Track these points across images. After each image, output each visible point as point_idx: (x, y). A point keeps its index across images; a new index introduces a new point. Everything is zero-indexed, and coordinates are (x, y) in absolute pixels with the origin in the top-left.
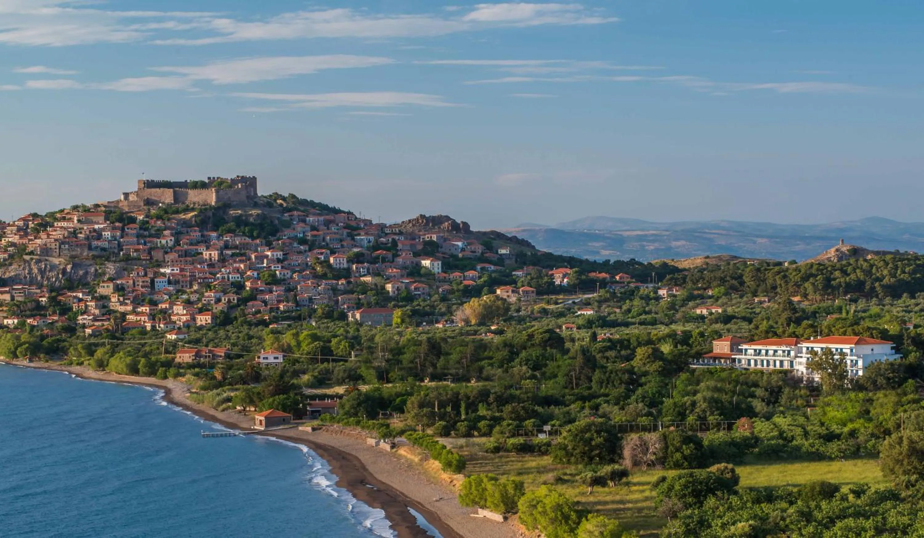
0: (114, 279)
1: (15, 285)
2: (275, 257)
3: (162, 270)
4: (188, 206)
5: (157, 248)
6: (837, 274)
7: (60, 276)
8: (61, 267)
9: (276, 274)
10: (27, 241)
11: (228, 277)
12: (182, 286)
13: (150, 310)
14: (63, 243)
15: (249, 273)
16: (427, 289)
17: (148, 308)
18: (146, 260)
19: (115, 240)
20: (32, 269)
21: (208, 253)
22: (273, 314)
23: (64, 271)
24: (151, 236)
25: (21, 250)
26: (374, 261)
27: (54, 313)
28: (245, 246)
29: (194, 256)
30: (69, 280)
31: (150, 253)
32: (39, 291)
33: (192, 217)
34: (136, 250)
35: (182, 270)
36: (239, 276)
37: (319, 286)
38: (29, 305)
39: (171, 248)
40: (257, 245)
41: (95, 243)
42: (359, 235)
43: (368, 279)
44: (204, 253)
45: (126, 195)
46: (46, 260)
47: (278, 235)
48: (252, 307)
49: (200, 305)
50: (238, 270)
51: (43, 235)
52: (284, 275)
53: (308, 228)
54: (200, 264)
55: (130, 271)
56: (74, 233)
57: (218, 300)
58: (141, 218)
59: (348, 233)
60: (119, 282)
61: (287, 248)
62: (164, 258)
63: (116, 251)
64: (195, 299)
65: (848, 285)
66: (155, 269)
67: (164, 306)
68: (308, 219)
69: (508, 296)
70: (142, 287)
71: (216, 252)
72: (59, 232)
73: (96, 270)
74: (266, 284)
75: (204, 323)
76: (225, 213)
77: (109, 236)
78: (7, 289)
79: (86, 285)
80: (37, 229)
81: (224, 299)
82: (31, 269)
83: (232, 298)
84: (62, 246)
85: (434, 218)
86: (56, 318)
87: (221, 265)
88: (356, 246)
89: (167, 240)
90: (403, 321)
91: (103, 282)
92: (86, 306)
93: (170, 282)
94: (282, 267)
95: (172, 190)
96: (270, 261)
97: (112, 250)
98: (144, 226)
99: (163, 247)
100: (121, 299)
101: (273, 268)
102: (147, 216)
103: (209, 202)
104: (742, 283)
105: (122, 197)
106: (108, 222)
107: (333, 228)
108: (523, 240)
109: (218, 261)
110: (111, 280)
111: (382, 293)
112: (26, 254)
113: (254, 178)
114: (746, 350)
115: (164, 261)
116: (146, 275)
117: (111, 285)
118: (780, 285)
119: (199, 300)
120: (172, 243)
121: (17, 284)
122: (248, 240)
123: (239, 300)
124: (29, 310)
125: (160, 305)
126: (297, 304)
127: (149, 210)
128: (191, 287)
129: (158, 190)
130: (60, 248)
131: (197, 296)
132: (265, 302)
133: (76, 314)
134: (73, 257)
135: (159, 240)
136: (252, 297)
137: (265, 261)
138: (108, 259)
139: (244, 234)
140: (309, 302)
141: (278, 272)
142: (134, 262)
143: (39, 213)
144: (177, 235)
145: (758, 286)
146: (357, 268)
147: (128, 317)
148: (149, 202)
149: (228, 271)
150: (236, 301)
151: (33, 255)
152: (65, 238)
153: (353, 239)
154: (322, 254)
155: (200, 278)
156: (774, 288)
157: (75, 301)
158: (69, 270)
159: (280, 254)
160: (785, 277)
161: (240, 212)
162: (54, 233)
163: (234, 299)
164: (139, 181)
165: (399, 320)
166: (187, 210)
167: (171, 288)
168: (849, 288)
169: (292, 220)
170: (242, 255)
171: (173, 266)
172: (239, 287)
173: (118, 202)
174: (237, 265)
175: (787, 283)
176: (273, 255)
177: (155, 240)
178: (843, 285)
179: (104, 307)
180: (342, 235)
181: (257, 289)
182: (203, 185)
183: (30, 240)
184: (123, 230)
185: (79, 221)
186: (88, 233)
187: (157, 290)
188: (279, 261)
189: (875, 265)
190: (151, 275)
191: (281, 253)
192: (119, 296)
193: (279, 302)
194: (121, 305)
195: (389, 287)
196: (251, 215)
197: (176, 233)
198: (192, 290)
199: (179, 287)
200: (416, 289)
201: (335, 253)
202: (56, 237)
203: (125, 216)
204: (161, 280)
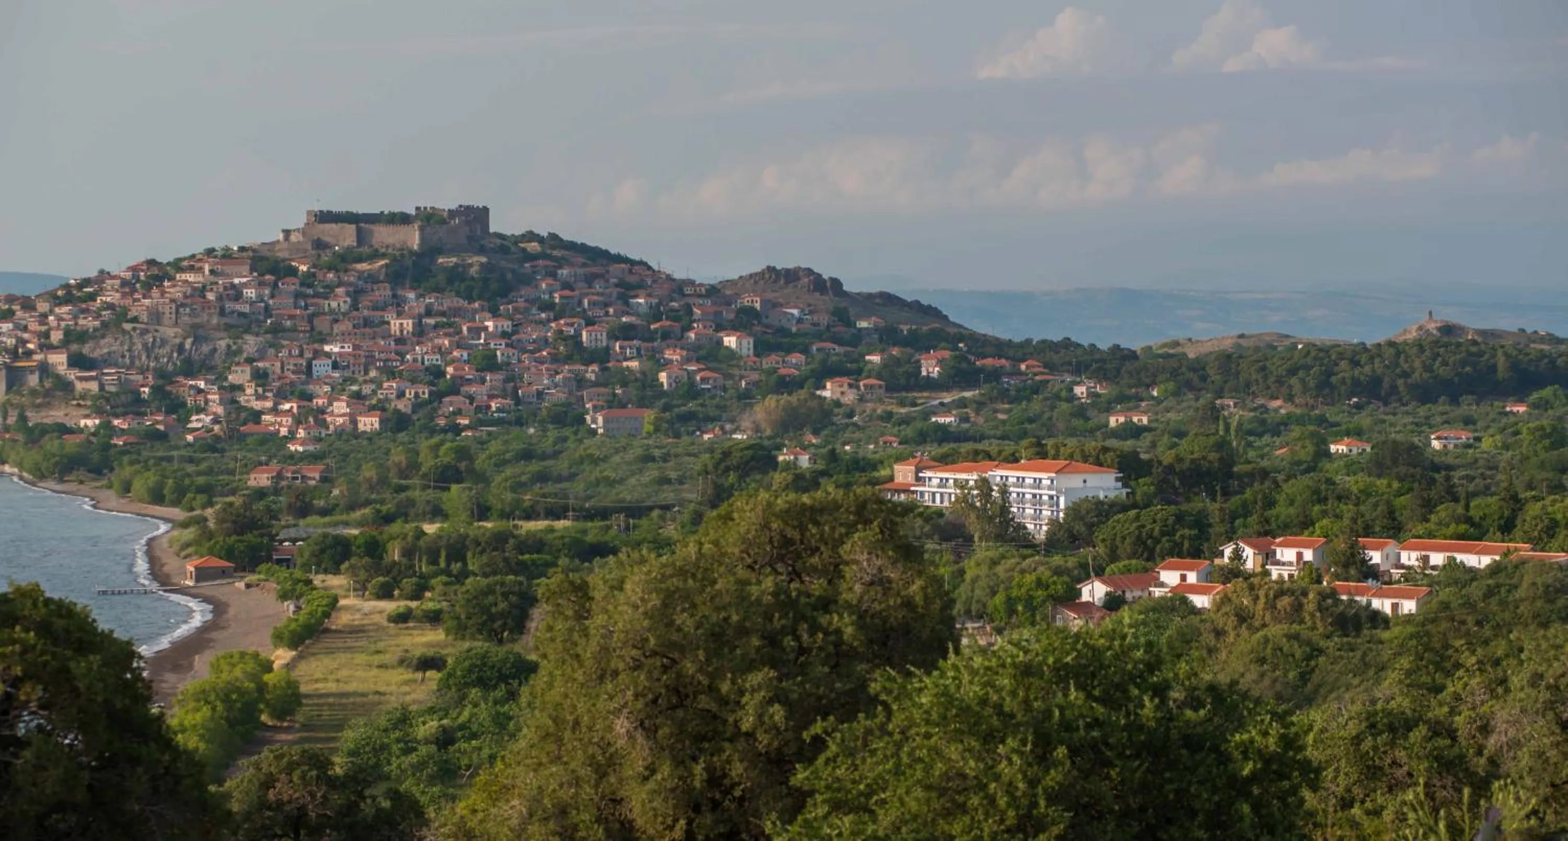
0: (254, 360)
1: (106, 368)
2: (500, 329)
3: (327, 348)
4: (377, 250)
5: (324, 314)
6: (1344, 364)
7: (175, 355)
8: (178, 341)
9: (496, 356)
10: (131, 301)
11: (423, 359)
12: (353, 373)
13: (299, 407)
14: (183, 305)
15: (455, 353)
16: (721, 382)
17: (295, 405)
18: (304, 332)
19: (262, 301)
20: (134, 344)
21: (398, 322)
22: (480, 415)
23: (181, 348)
24: (317, 295)
25: (121, 315)
26: (650, 337)
27: (159, 410)
28: (457, 312)
29: (378, 326)
30: (188, 362)
31: (310, 321)
32: (140, 377)
33: (382, 266)
34: (291, 317)
35: (356, 347)
36: (438, 357)
37: (557, 373)
38: (123, 398)
39: (344, 314)
40: (475, 312)
41: (229, 306)
42: (636, 296)
43: (634, 364)
44: (392, 322)
45: (287, 233)
46: (156, 331)
47: (510, 296)
48: (449, 405)
49: (374, 402)
50: (439, 350)
51: (155, 292)
52: (508, 357)
53: (557, 285)
54: (383, 338)
55: (278, 348)
56: (202, 291)
57: (401, 395)
58: (304, 268)
59: (619, 293)
60: (260, 365)
61: (518, 316)
62: (332, 329)
63: (262, 318)
64: (369, 392)
65: (1356, 382)
66: (316, 346)
67: (320, 402)
68: (560, 272)
69: (842, 393)
70: (294, 372)
71: (410, 322)
72: (178, 289)
73: (229, 346)
74: (477, 370)
75: (368, 428)
76: (433, 260)
77: (253, 295)
78: (94, 374)
79: (211, 369)
80: (149, 284)
81: (410, 394)
82: (132, 344)
83: (420, 391)
84: (181, 310)
85: (788, 271)
86: (159, 418)
87: (415, 339)
88: (628, 314)
89: (339, 302)
90: (657, 430)
91: (238, 364)
92: (207, 402)
93: (335, 366)
94: (507, 345)
95: (353, 227)
96: (490, 336)
97: (253, 317)
98: (308, 280)
99: (332, 312)
100: (260, 390)
101: (492, 346)
102: (314, 266)
103: (409, 244)
104: (1204, 379)
105: (281, 237)
106: (255, 274)
107: (598, 287)
108: (930, 307)
109: (413, 334)
110: (250, 361)
111: (651, 386)
112: (128, 321)
113: (485, 210)
114: (930, 479)
115: (331, 335)
116: (301, 355)
117: (248, 369)
118: (1257, 380)
119: (374, 392)
120: (347, 307)
121: (110, 366)
122: (463, 303)
123: (430, 393)
124: (123, 406)
125: (315, 401)
126: (518, 401)
127: (319, 256)
128: (366, 373)
129: (334, 225)
130: (177, 312)
131: (373, 387)
132: (471, 399)
133: (189, 413)
134: (195, 327)
135: (327, 302)
136: (454, 389)
137: (483, 335)
138: (248, 330)
139: (458, 294)
140: (538, 398)
141: (498, 353)
142: (286, 335)
143: (159, 260)
144: (356, 294)
145: (1226, 382)
146: (621, 347)
147: (263, 417)
148: (320, 245)
149: (425, 350)
150: (427, 396)
151: (138, 322)
152: (186, 297)
153: (627, 303)
154: (572, 325)
155: (380, 360)
156: (1248, 385)
157: (192, 392)
158: (187, 346)
159: (507, 325)
160: (1264, 368)
161: (454, 260)
162: (171, 290)
163: (424, 393)
164: (309, 213)
165: (652, 428)
166: (375, 255)
167: (337, 375)
168: (1357, 387)
169: (534, 272)
170: (450, 325)
171: (344, 341)
172: (438, 373)
173: (273, 244)
174: (440, 341)
175: (1266, 378)
176: (496, 327)
177: (320, 301)
178: (1349, 382)
179: (234, 401)
180: (610, 296)
181: (462, 378)
182: (403, 219)
183: (135, 300)
184: (275, 285)
185: (212, 272)
186: (221, 290)
187: (315, 377)
188: (504, 335)
189: (1404, 352)
190: (308, 355)
191: (510, 323)
192: (257, 385)
193: (491, 397)
194: (257, 399)
195: (663, 377)
196: (471, 265)
197: (355, 292)
198: (367, 378)
199: (347, 374)
200: (703, 380)
201: (593, 324)
202: (172, 296)
203: (282, 265)
204: (322, 362)
